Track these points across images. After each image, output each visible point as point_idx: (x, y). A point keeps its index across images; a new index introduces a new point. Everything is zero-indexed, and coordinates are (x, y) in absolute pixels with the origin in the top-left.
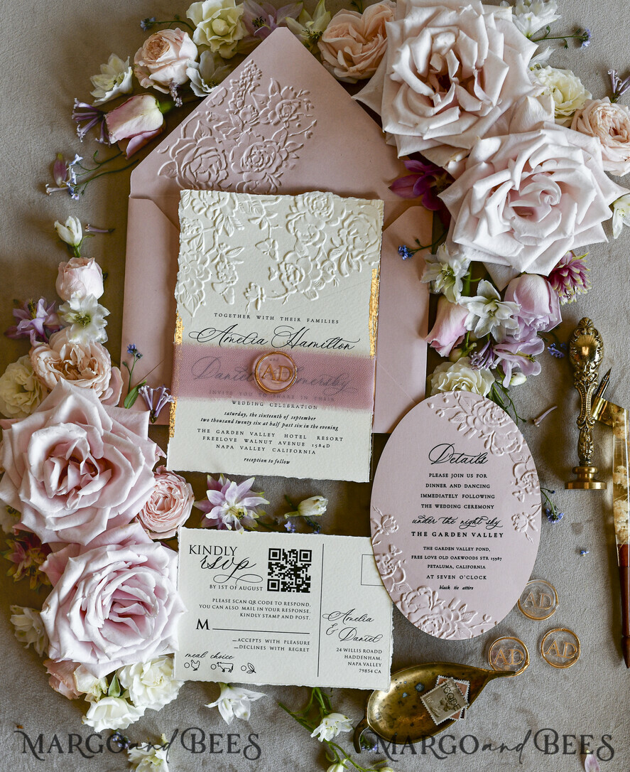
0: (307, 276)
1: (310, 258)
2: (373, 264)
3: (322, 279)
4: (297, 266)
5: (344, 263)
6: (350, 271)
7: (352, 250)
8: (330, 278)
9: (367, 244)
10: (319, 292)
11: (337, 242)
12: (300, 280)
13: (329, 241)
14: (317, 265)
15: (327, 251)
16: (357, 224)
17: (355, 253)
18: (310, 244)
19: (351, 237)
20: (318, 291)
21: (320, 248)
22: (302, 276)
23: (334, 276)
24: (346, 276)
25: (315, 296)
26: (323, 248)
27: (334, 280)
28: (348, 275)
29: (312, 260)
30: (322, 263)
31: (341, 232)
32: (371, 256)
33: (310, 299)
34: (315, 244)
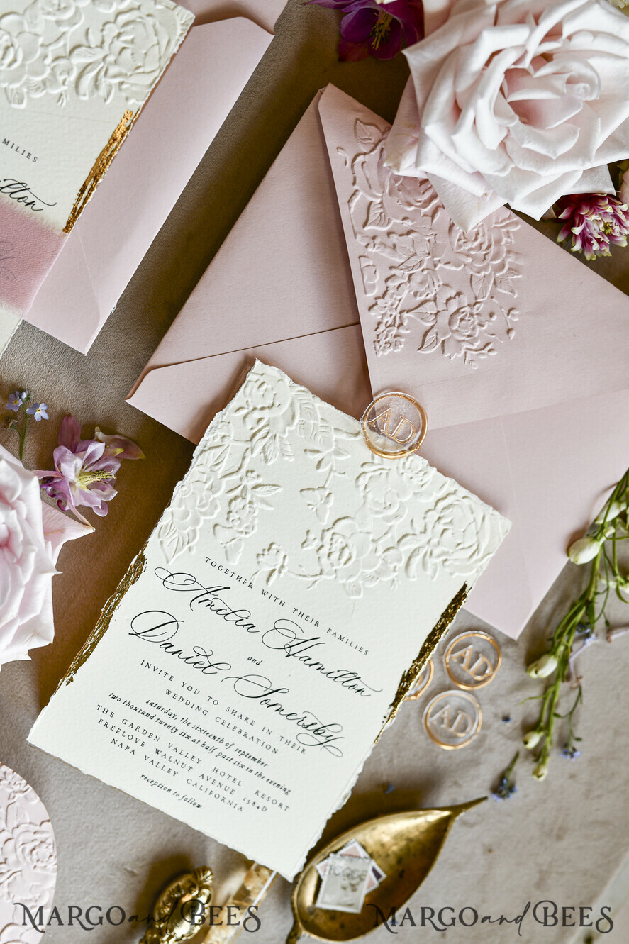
0: (22, 65)
1: (41, 40)
2: (132, 102)
3: (44, 82)
4: (16, 42)
5: (88, 79)
6: (92, 93)
7: (110, 64)
8: (58, 87)
9: (138, 67)
10: (30, 100)
11: (94, 39)
12: (10, 65)
13: (83, 32)
14: (46, 57)
15: (74, 44)
16: (140, 28)
17: (113, 70)
18: (53, 18)
19: (119, 44)
20: (29, 98)
21: (64, 33)
22: (14, 61)
23: (65, 88)
24: (82, 98)
25: (21, 102)
26: (69, 35)
27: (61, 95)
28: (86, 98)
29: (42, 45)
30: (57, 59)
31: (108, 26)
32: (134, 88)
33: (10, 102)
34: (59, 23)
